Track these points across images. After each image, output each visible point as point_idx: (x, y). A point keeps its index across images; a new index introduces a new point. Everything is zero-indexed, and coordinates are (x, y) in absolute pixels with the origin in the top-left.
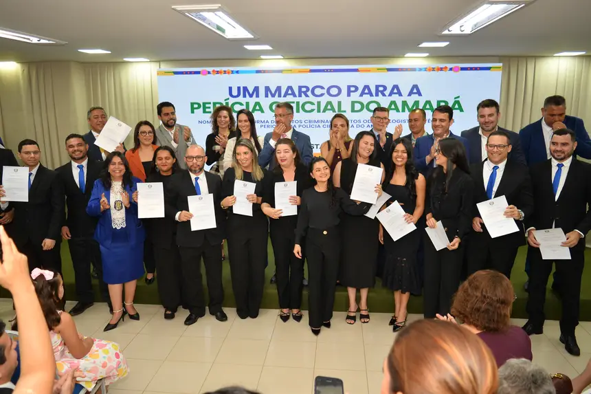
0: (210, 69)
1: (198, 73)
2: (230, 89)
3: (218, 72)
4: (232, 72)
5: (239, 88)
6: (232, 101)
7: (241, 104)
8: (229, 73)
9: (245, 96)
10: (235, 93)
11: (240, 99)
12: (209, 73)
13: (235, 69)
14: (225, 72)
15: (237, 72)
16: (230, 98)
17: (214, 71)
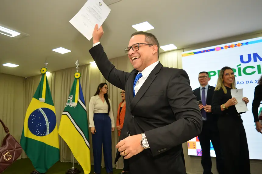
0: (223, 46)
1: (213, 50)
2: (241, 57)
3: (229, 47)
4: (242, 44)
5: (249, 56)
6: (243, 66)
7: (253, 67)
8: (239, 45)
9: (255, 60)
10: (246, 59)
11: (252, 63)
12: (222, 48)
13: (244, 41)
14: (236, 46)
15: (247, 43)
16: (242, 64)
17: (226, 46)
